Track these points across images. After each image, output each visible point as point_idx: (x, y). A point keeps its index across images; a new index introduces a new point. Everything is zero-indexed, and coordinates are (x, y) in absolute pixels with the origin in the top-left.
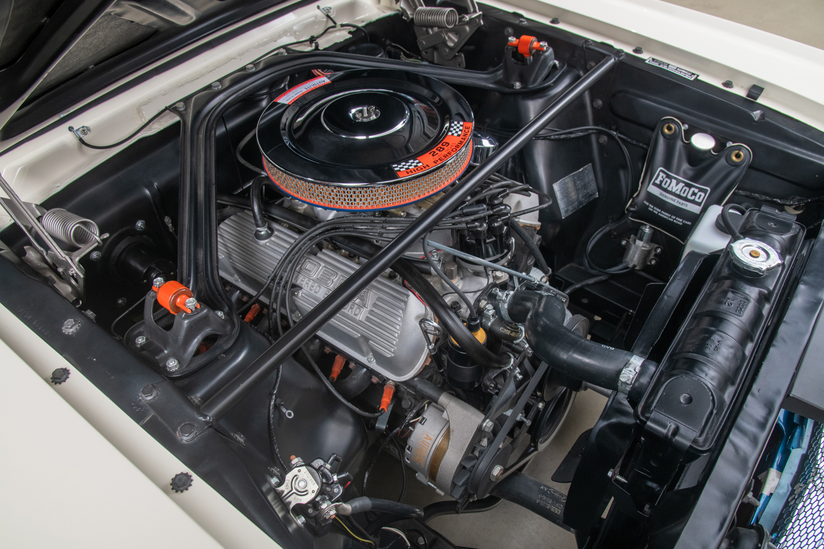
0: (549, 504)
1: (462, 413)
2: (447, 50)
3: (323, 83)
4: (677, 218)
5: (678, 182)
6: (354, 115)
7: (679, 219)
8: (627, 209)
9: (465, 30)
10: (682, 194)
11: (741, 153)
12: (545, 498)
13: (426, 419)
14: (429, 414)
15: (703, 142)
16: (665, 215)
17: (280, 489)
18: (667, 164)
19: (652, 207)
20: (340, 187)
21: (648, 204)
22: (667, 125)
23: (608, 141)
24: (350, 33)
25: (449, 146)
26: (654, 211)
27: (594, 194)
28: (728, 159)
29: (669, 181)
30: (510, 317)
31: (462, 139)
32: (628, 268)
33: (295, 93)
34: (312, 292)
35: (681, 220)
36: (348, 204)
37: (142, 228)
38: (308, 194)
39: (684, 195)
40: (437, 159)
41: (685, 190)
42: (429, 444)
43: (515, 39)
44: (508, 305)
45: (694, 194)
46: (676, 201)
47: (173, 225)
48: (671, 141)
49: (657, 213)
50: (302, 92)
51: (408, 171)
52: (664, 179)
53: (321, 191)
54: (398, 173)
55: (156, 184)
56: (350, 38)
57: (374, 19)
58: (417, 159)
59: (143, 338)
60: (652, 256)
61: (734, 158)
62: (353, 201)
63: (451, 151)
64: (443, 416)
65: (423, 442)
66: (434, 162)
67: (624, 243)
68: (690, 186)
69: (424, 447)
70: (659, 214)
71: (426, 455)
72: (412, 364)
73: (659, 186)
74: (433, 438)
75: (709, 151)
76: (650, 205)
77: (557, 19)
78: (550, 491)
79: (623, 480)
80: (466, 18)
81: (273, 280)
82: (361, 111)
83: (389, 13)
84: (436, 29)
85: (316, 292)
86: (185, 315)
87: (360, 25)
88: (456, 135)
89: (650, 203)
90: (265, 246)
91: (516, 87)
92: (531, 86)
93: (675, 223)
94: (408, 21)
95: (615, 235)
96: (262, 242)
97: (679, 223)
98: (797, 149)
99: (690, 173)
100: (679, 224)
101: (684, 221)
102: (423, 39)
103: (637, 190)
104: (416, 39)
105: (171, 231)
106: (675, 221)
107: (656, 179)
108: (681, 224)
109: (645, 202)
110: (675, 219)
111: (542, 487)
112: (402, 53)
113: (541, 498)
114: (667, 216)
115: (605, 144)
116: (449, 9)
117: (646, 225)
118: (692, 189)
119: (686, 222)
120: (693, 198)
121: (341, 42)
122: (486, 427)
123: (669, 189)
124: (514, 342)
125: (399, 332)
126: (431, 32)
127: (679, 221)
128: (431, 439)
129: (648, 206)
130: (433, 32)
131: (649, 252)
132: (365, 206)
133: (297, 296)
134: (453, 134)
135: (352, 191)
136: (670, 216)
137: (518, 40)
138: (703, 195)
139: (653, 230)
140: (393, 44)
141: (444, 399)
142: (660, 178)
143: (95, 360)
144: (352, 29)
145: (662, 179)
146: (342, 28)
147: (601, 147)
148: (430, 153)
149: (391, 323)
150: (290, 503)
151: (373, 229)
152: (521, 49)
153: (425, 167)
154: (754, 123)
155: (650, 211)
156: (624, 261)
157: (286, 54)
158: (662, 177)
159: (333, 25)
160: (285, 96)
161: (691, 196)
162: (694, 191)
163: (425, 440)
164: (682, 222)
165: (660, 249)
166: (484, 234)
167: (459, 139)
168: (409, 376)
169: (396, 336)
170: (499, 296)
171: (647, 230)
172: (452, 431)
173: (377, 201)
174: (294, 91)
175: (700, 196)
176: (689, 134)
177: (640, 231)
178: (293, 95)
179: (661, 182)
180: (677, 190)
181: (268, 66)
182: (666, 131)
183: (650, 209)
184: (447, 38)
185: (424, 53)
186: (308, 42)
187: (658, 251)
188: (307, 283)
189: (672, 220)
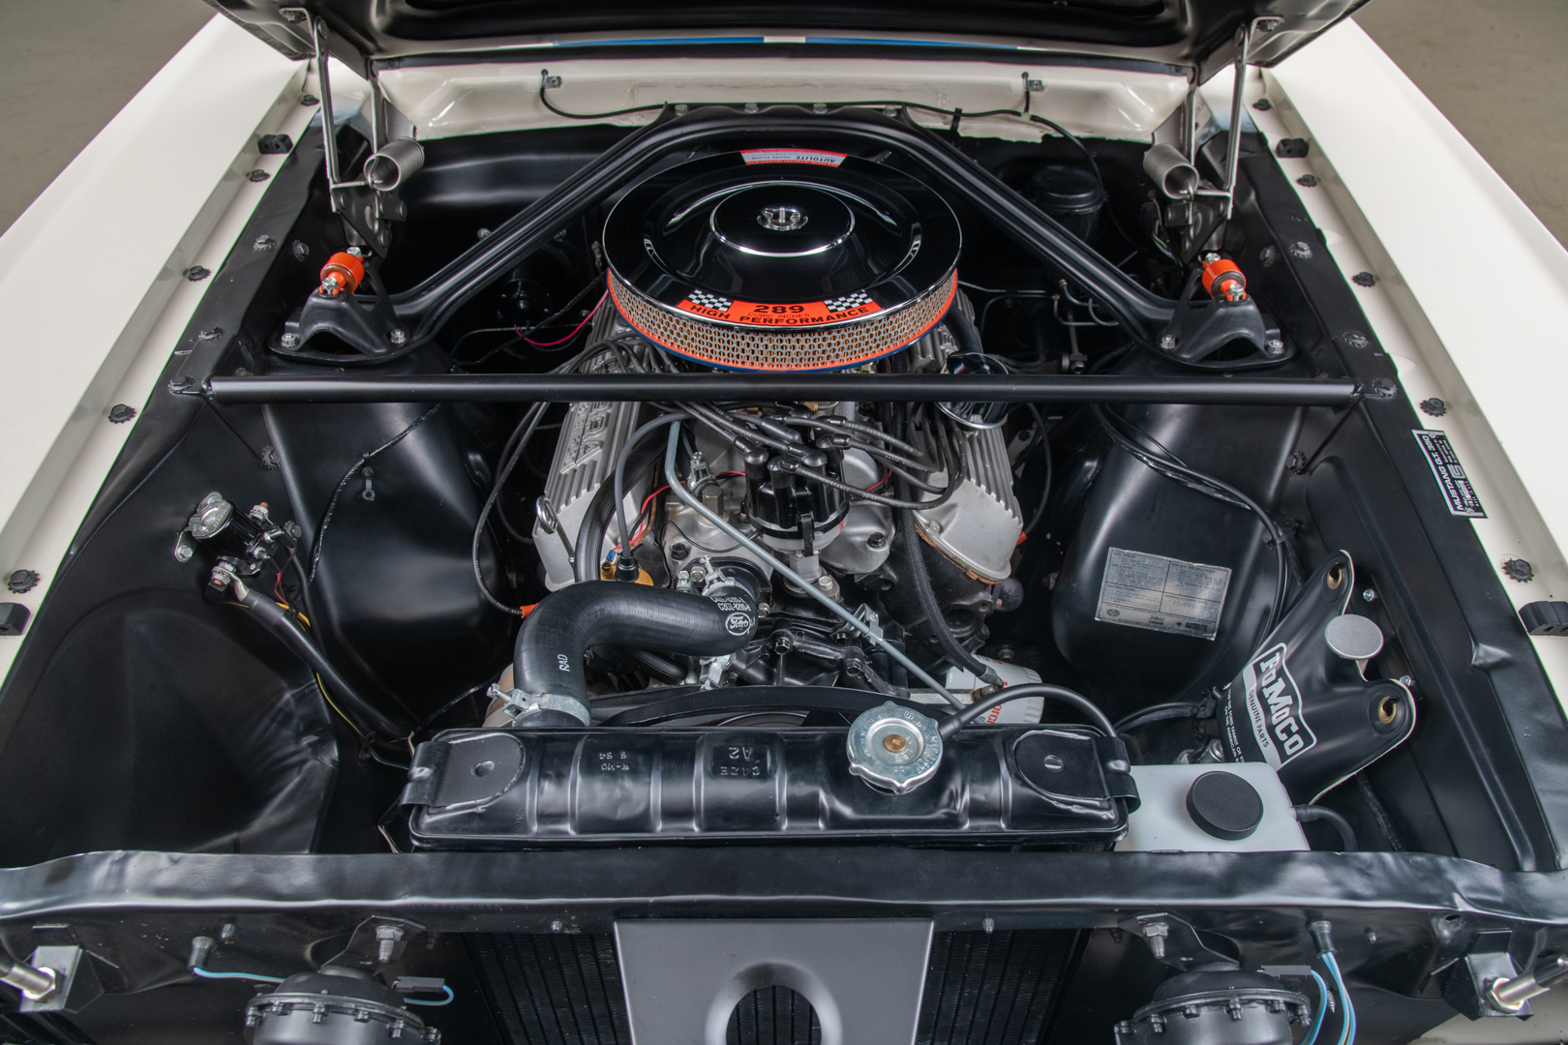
5: (1287, 691)
10: (1274, 717)
11: (1396, 708)
24: (1043, 136)
39: (1275, 721)
41: (1283, 713)
45: (1289, 731)
46: (1259, 723)
56: (1037, 144)
61: (1381, 710)
107: (1266, 658)
115: (1269, 548)
118: (1291, 719)
120: (1283, 737)
123: (1266, 692)
138: (1301, 744)
142: (1270, 663)
144: (1053, 133)
145: (1271, 667)
146: (1032, 122)
158: (1275, 663)
159: (1022, 110)
161: (1282, 732)
162: (1290, 725)
175: (1296, 743)
179: (1267, 671)
180: (1275, 704)
182: (1330, 577)
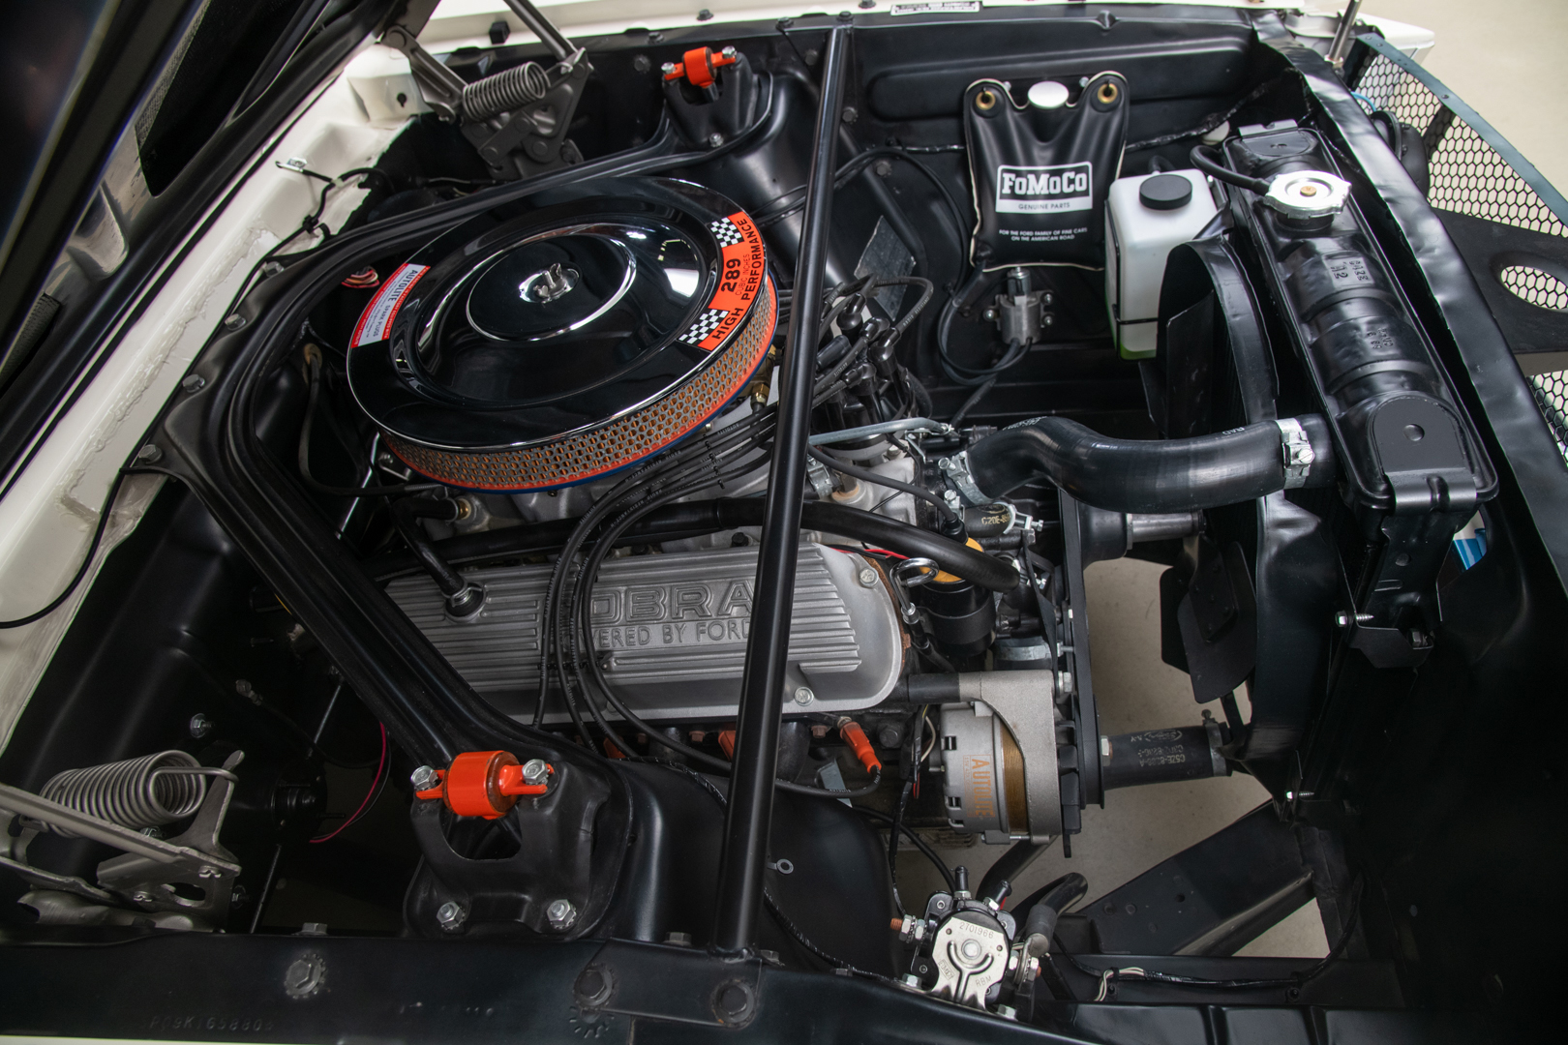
0: (1160, 756)
1: (1013, 688)
2: (543, 144)
3: (416, 275)
4: (1063, 232)
5: (1037, 174)
6: (532, 293)
7: (1067, 232)
8: (975, 258)
9: (565, 92)
10: (1053, 191)
11: (1112, 86)
12: (1149, 752)
13: (954, 739)
14: (952, 727)
15: (1049, 96)
16: (1042, 236)
17: (939, 987)
18: (1009, 157)
19: (1016, 233)
20: (616, 422)
21: (1007, 233)
22: (980, 95)
23: (892, 167)
24: (361, 186)
25: (743, 263)
26: (1023, 239)
27: (909, 261)
28: (1096, 105)
29: (1024, 181)
30: (985, 494)
31: (751, 242)
32: (1023, 347)
33: (380, 315)
34: (637, 646)
35: (1070, 232)
36: (639, 447)
37: (206, 729)
38: (553, 468)
39: (1058, 191)
40: (744, 292)
41: (1055, 182)
42: (987, 772)
43: (673, 65)
44: (974, 476)
45: (1071, 182)
46: (1049, 206)
47: (256, 692)
48: (995, 117)
49: (1027, 239)
50: (391, 309)
51: (715, 333)
52: (1014, 182)
53: (580, 448)
54: (700, 345)
55: (184, 630)
56: (370, 194)
57: (385, 145)
58: (711, 310)
59: (451, 906)
60: (1043, 313)
61: (1105, 100)
62: (647, 438)
63: (751, 268)
64: (977, 714)
65: (975, 777)
66: (743, 298)
67: (990, 315)
68: (1059, 173)
69: (981, 783)
70: (1033, 239)
71: (993, 793)
72: (885, 661)
73: (1014, 196)
74: (989, 759)
75: (1064, 106)
76: (1012, 233)
77: (707, 11)
78: (1147, 737)
79: (1366, 617)
80: (567, 68)
81: (553, 667)
82: (541, 281)
83: (400, 128)
84: (505, 115)
85: (642, 643)
86: (539, 801)
87: (371, 164)
88: (734, 241)
89: (1010, 230)
90: (481, 622)
91: (715, 143)
92: (739, 132)
93: (1063, 241)
94: (452, 122)
95: (969, 311)
96: (474, 616)
97: (1069, 237)
98: (1180, 43)
99: (1049, 154)
100: (1069, 240)
101: (1075, 231)
102: (489, 145)
103: (977, 220)
104: (474, 149)
105: (258, 703)
106: (1061, 238)
107: (1002, 187)
108: (1072, 237)
109: (1001, 232)
110: (1061, 234)
111: (1133, 739)
112: (455, 189)
113: (1144, 756)
114: (1046, 236)
115: (889, 174)
116: (527, 66)
117: (1014, 268)
118: (1066, 176)
119: (1079, 231)
121: (360, 208)
122: (1066, 685)
123: (1030, 192)
124: (1004, 532)
125: (848, 617)
126: (498, 125)
127: (1067, 235)
128: (985, 763)
129: (1010, 236)
130: (502, 124)
131: (1038, 306)
132: (670, 434)
133: (609, 671)
134: (729, 243)
135: (640, 419)
136: (1050, 233)
137: (680, 66)
138: (1083, 176)
139: (1028, 271)
140: (432, 180)
141: (967, 686)
142: (1008, 183)
143: (419, 1004)
144: (362, 178)
145: (1011, 184)
146: (345, 184)
147: (885, 181)
148: (723, 289)
149: (826, 611)
150: (974, 998)
151: (700, 470)
152: (694, 77)
153: (736, 314)
154: (1105, 34)
155: (1016, 241)
156: (1008, 341)
157: (283, 270)
158: (1010, 180)
159: (326, 184)
160: (365, 330)
161: (1069, 186)
162: (1069, 178)
163: (976, 770)
164: (1073, 233)
165: (1048, 295)
166: (874, 383)
167: (747, 243)
168: (890, 684)
169: (849, 627)
170: (952, 470)
171: (1020, 275)
172: (1015, 727)
173: (688, 415)
174: (373, 313)
175: (1081, 180)
176: (1020, 93)
177: (1011, 282)
178: (377, 320)
179: (1012, 188)
180: (1042, 189)
181: (268, 303)
182: (983, 106)
183: (1014, 239)
184: (536, 123)
185: (496, 171)
186: (305, 232)
187: (1049, 299)
188: (616, 638)
189: (1056, 238)
